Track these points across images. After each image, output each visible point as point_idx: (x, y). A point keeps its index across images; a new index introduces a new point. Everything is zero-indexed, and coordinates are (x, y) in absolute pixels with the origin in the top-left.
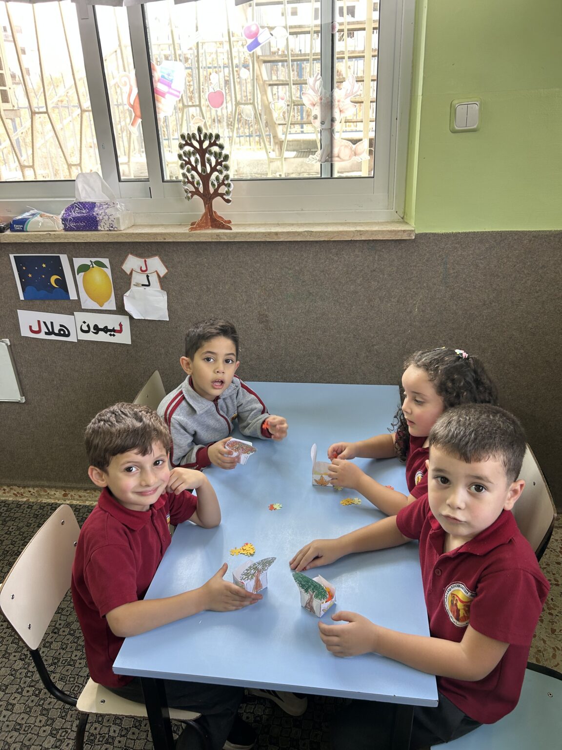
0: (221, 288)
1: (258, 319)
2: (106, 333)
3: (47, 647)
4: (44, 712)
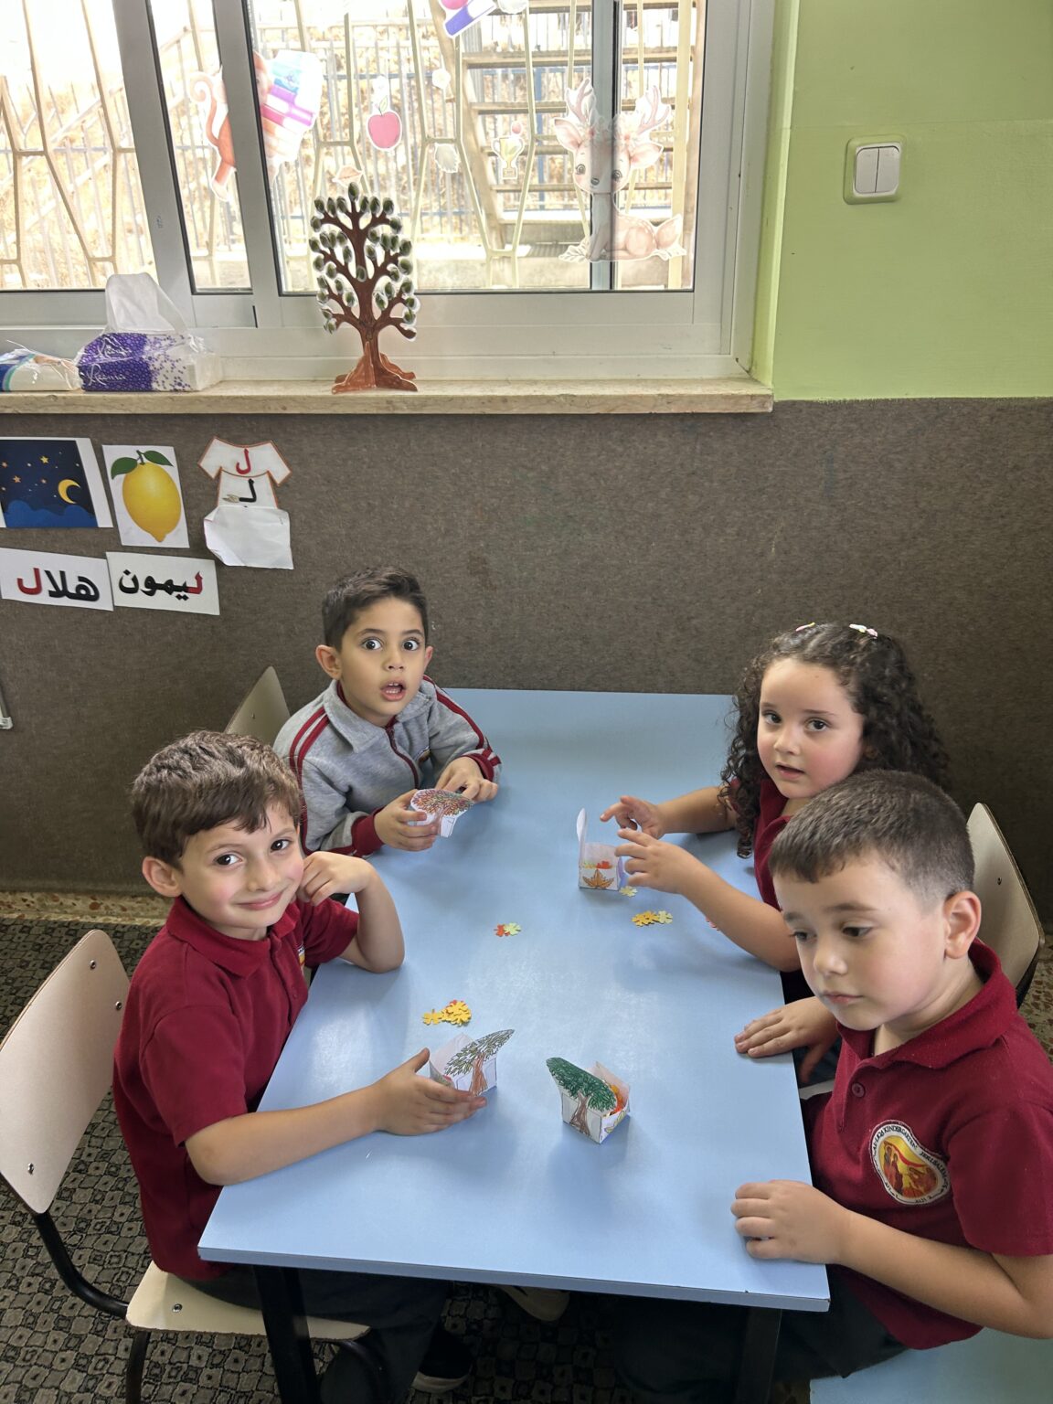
0: (395, 506)
1: (468, 568)
2: (170, 593)
3: (66, 1200)
4: (62, 1324)
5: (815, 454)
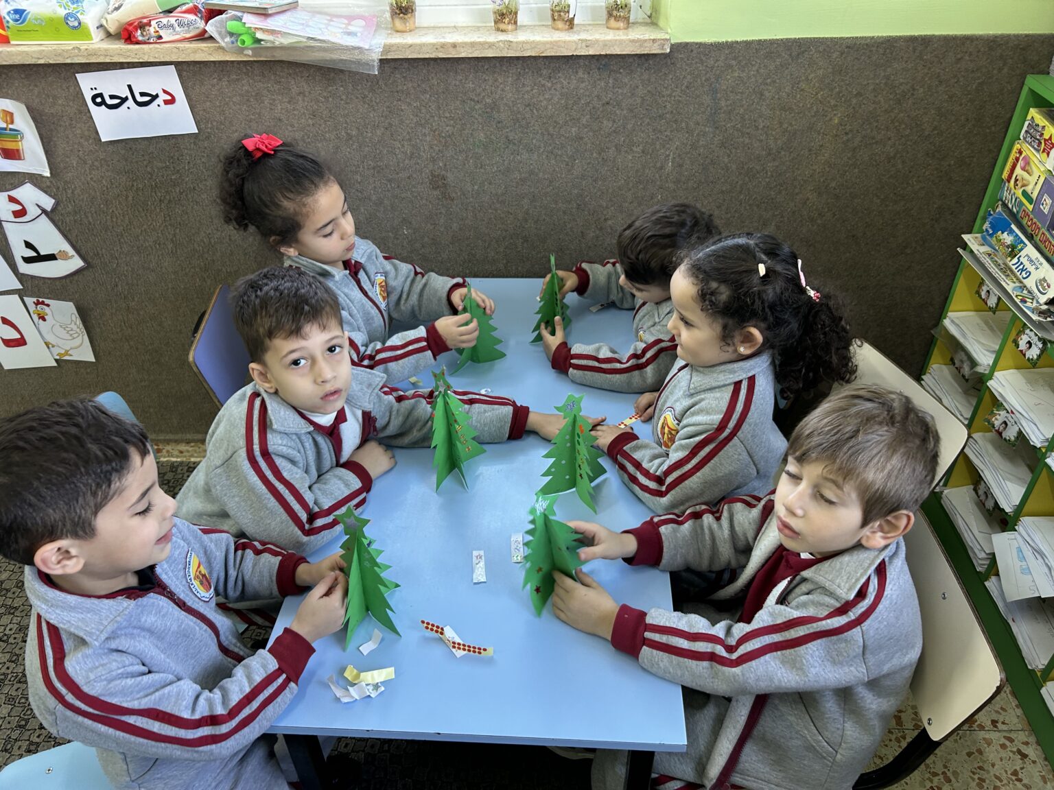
0: (370, 135)
1: (430, 183)
5: (703, 86)
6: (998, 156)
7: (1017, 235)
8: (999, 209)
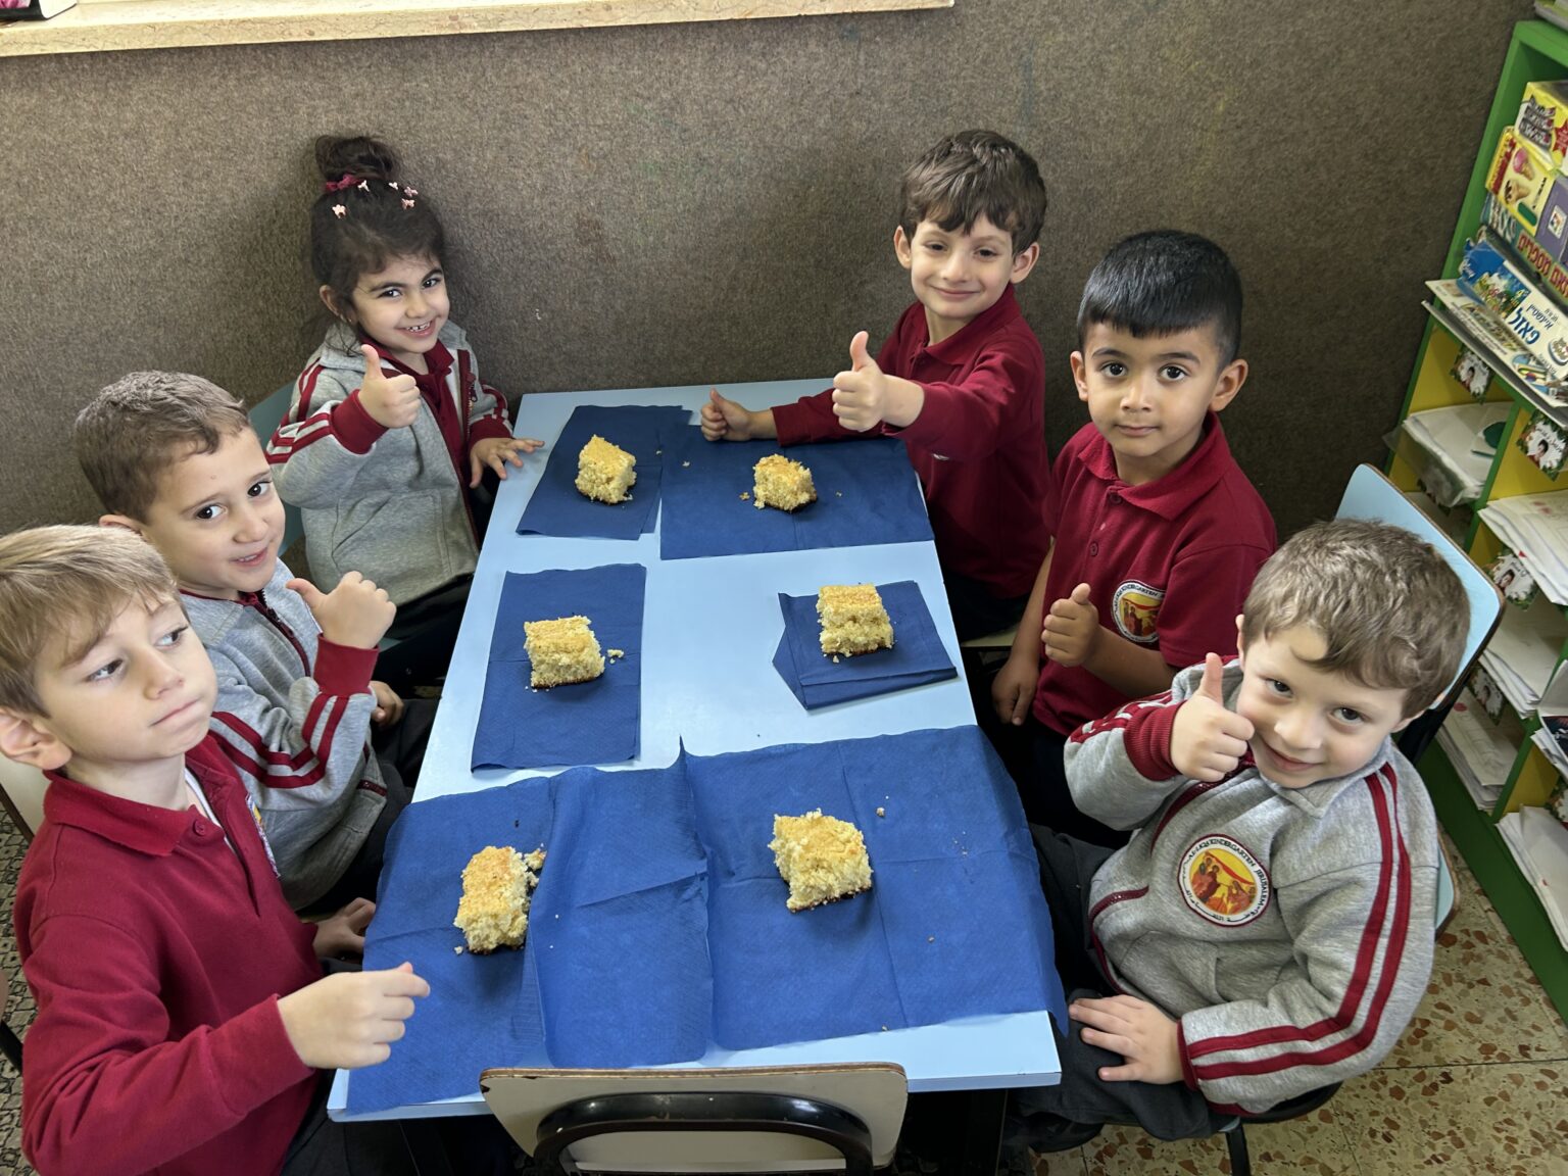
1: (576, 235)
5: (1009, 59)
6: (1476, 152)
7: (1514, 277)
8: (1483, 239)
